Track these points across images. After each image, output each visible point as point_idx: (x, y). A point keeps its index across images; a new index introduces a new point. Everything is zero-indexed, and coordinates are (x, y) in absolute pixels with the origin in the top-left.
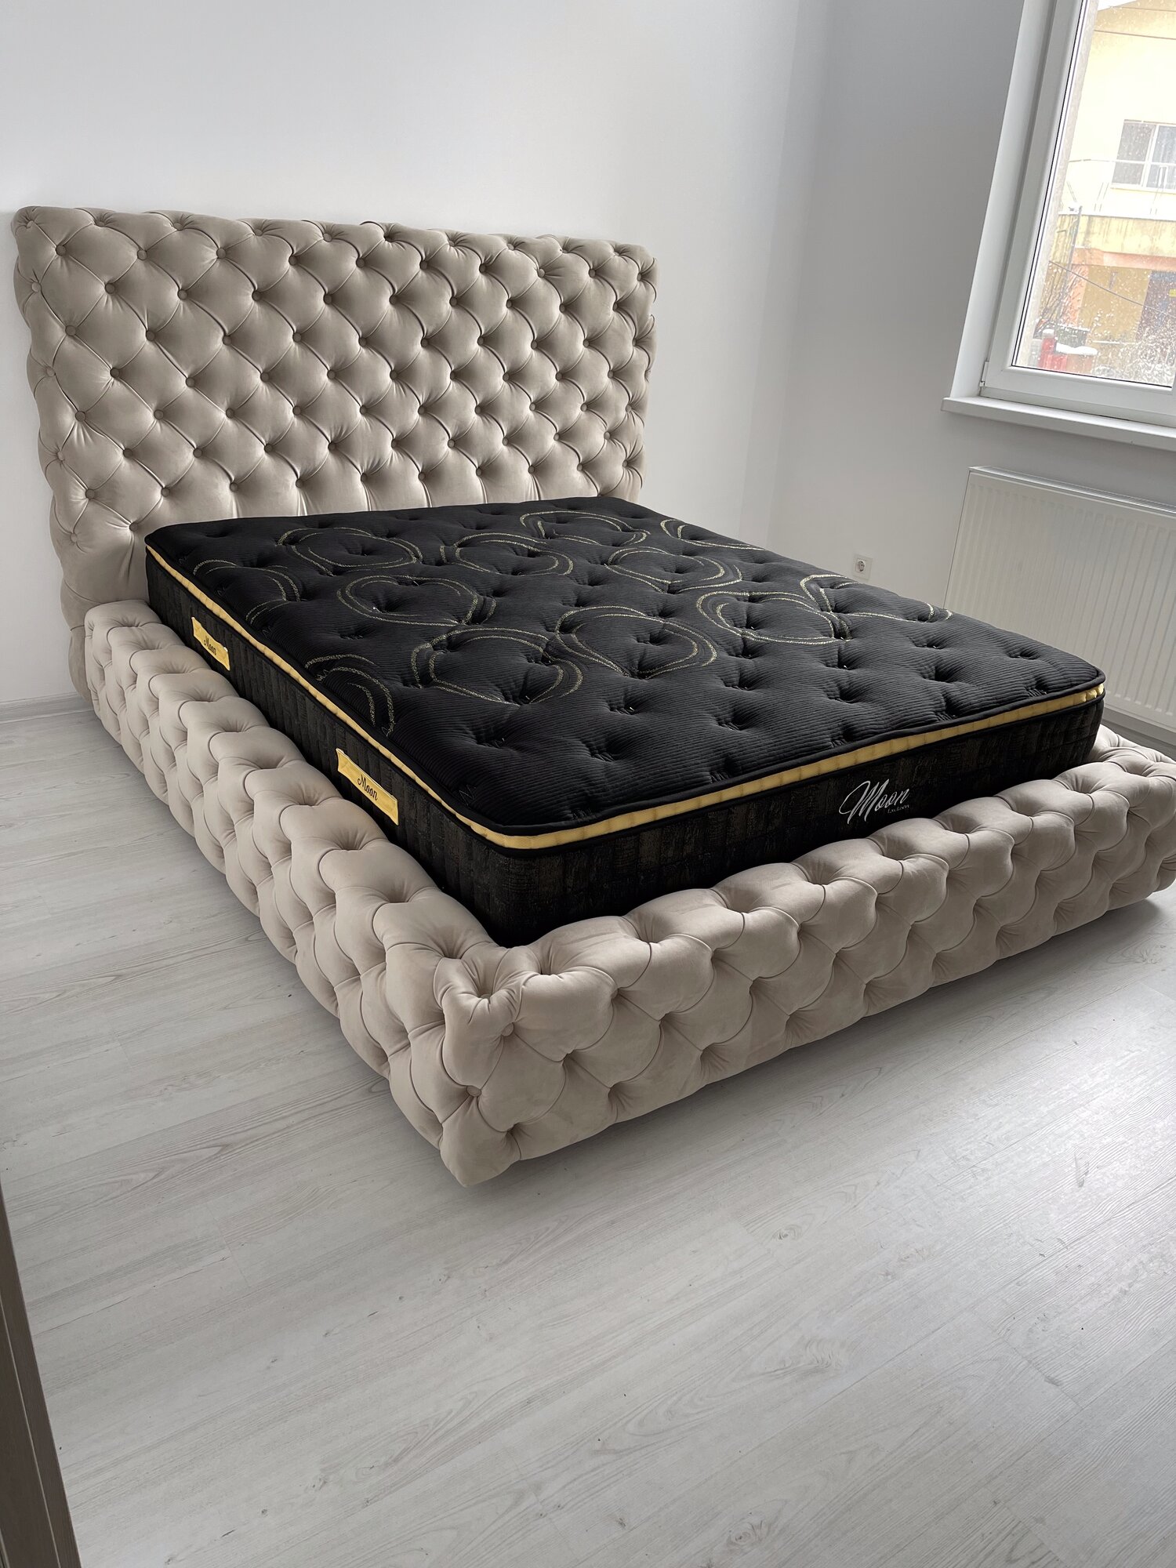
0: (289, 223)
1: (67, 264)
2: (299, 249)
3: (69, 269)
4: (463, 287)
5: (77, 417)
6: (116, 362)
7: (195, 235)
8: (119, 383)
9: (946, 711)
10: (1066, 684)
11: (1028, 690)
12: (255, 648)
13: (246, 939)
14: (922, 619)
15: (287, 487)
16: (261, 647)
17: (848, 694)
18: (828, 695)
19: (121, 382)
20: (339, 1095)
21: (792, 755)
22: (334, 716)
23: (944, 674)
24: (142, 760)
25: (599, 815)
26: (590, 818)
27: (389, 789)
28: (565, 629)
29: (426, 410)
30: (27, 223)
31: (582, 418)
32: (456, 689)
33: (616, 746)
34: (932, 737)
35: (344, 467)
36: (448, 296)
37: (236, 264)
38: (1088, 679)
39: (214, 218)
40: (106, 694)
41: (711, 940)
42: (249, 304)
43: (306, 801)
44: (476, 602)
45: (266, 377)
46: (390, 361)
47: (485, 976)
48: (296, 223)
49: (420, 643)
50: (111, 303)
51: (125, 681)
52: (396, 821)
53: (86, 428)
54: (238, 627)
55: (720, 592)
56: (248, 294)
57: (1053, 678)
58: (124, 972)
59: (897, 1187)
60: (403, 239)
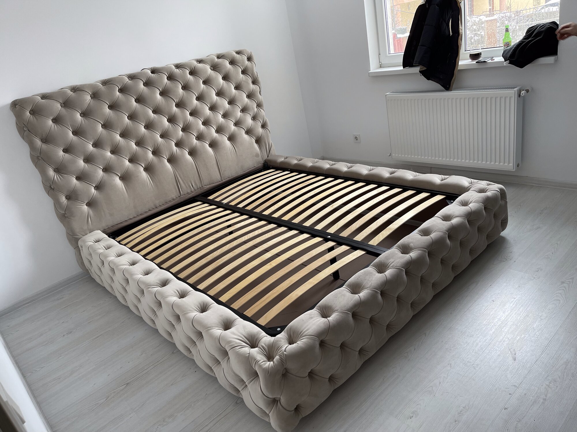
0: (114, 78)
2: (121, 86)
3: (36, 118)
4: (185, 82)
5: (54, 171)
6: (64, 147)
7: (80, 92)
8: (67, 154)
13: (173, 353)
15: (141, 172)
20: (225, 409)
29: (184, 130)
30: (16, 106)
31: (241, 115)
35: (160, 159)
36: (180, 87)
37: (100, 99)
39: (86, 84)
40: (94, 271)
41: (350, 310)
42: (108, 111)
43: (183, 296)
45: (122, 135)
46: (166, 116)
47: (269, 352)
48: (117, 77)
50: (56, 126)
51: (100, 265)
53: (59, 174)
56: (106, 108)
58: (129, 381)
59: (447, 382)
60: (159, 72)
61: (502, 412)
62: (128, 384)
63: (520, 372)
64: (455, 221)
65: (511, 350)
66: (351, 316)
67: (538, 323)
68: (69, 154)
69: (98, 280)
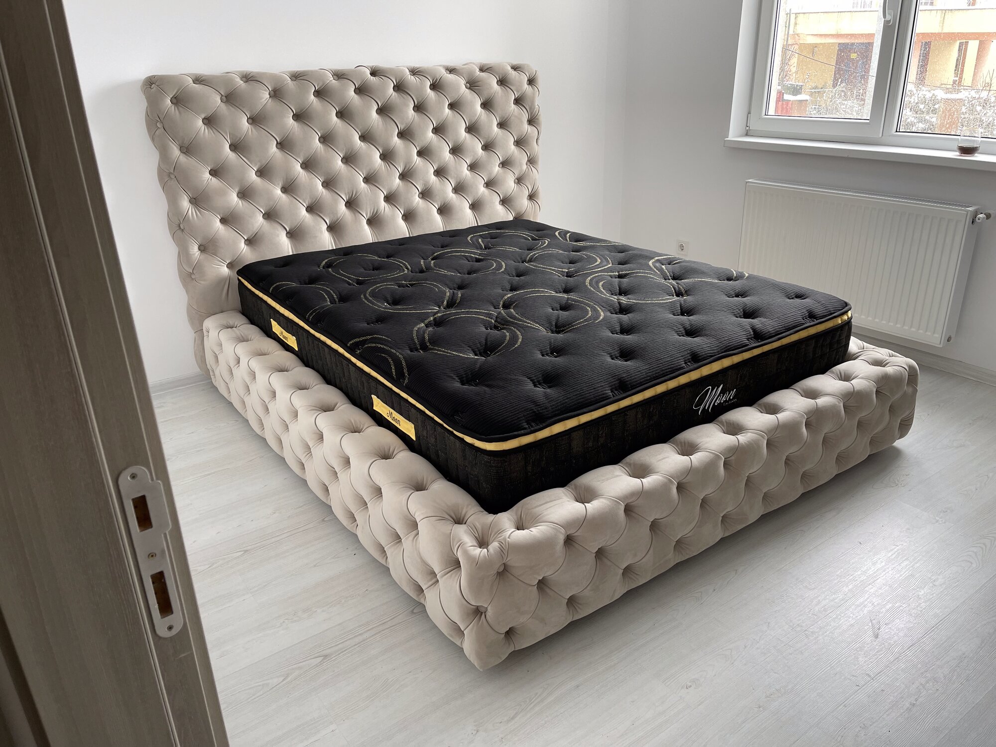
0: (312, 71)
1: (178, 109)
2: (319, 86)
3: (179, 112)
4: (420, 99)
5: (191, 202)
6: (212, 166)
7: (255, 84)
8: (215, 179)
9: (754, 338)
10: (827, 313)
11: (804, 319)
12: (314, 336)
13: (323, 520)
14: (729, 279)
15: (321, 232)
16: (318, 335)
17: (691, 332)
18: (678, 334)
19: (216, 178)
20: (393, 617)
21: (661, 375)
22: (368, 375)
23: (749, 314)
24: (246, 411)
25: (544, 424)
26: (539, 427)
27: (408, 418)
28: (506, 306)
29: (404, 176)
30: (151, 86)
31: (500, 172)
32: (444, 352)
33: (550, 379)
34: (747, 355)
35: (356, 217)
36: (412, 105)
37: (282, 100)
38: (841, 308)
39: (266, 73)
40: (220, 372)
41: (623, 498)
42: (291, 123)
43: (356, 430)
44: (448, 294)
45: (304, 166)
46: (379, 149)
47: (482, 535)
48: (316, 71)
49: (417, 324)
50: (206, 130)
51: (232, 363)
52: (414, 438)
53: (196, 207)
54: (302, 324)
55: (600, 274)
56: (290, 117)
57: (819, 310)
58: (249, 548)
59: (758, 648)
60: (382, 74)
61: (838, 709)
62: (246, 551)
63: (880, 657)
64: (822, 401)
65: (874, 621)
66: (622, 508)
67: (927, 591)
68: (218, 179)
69: (223, 390)
